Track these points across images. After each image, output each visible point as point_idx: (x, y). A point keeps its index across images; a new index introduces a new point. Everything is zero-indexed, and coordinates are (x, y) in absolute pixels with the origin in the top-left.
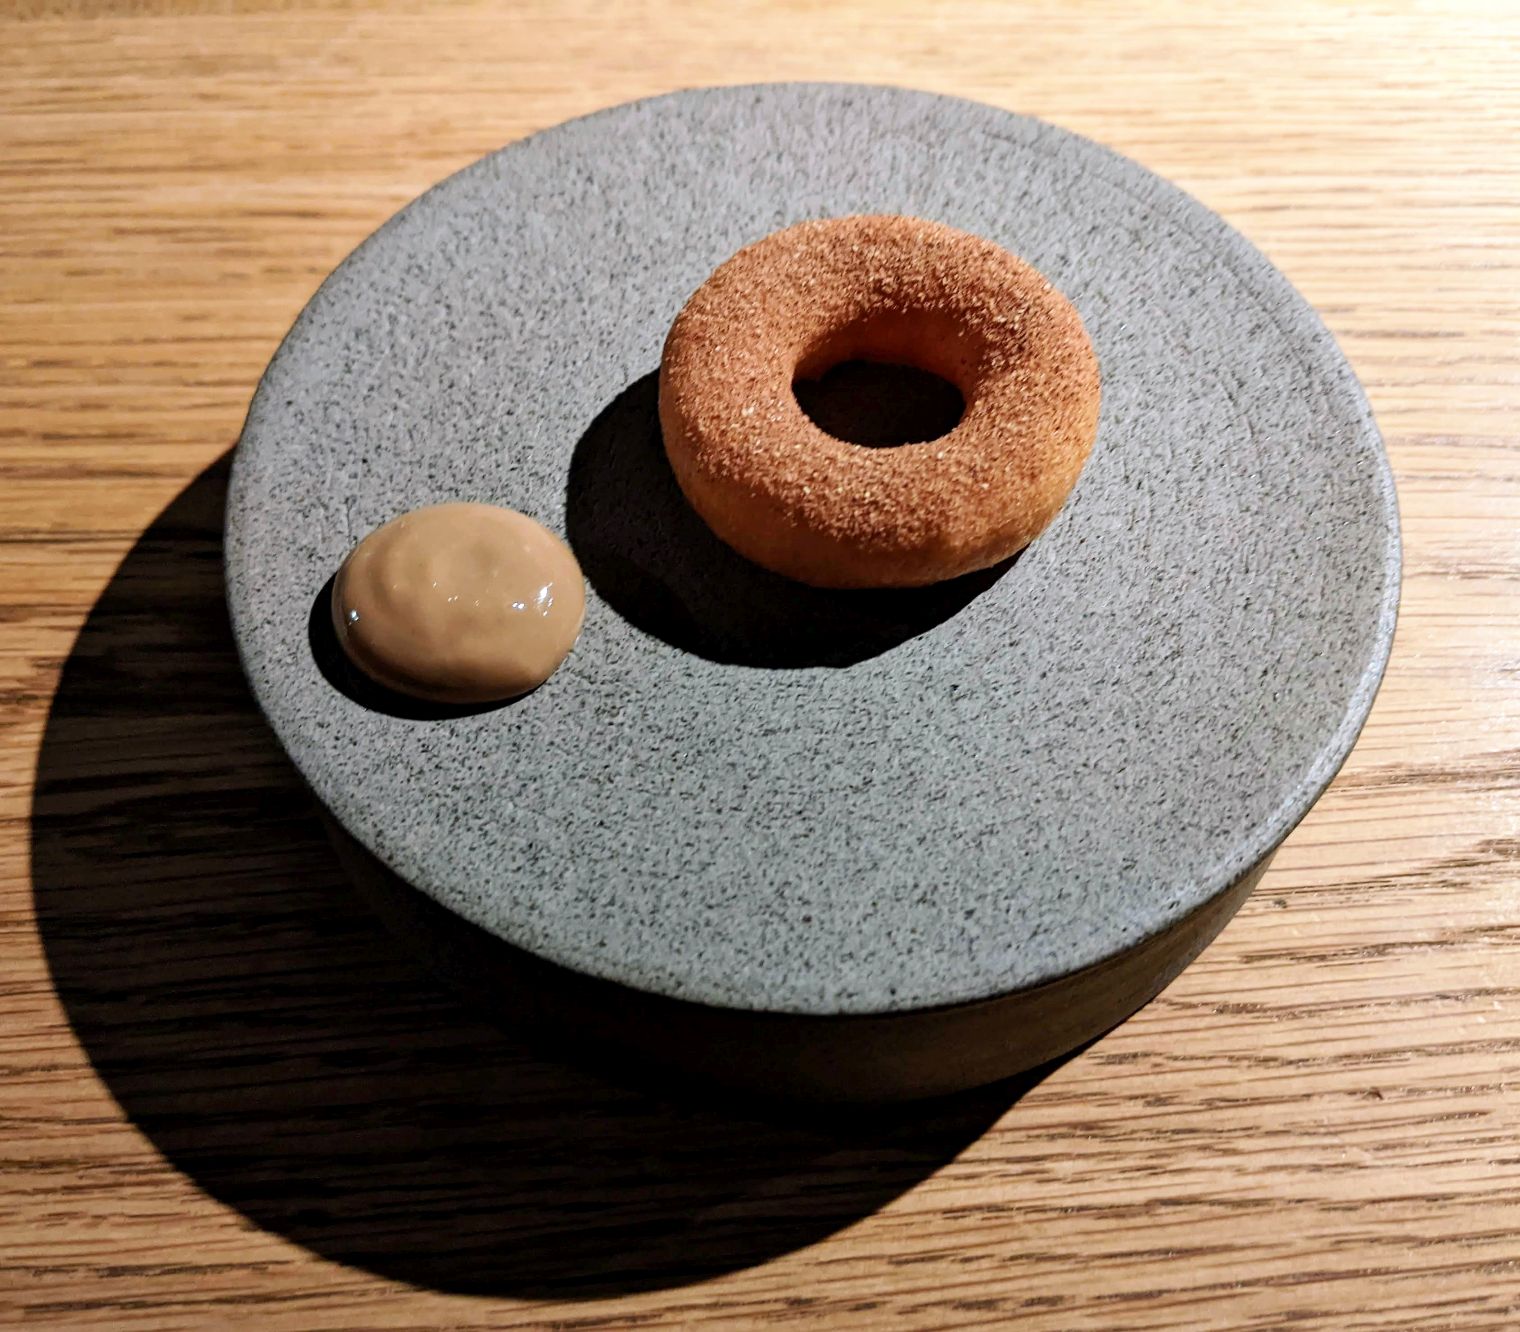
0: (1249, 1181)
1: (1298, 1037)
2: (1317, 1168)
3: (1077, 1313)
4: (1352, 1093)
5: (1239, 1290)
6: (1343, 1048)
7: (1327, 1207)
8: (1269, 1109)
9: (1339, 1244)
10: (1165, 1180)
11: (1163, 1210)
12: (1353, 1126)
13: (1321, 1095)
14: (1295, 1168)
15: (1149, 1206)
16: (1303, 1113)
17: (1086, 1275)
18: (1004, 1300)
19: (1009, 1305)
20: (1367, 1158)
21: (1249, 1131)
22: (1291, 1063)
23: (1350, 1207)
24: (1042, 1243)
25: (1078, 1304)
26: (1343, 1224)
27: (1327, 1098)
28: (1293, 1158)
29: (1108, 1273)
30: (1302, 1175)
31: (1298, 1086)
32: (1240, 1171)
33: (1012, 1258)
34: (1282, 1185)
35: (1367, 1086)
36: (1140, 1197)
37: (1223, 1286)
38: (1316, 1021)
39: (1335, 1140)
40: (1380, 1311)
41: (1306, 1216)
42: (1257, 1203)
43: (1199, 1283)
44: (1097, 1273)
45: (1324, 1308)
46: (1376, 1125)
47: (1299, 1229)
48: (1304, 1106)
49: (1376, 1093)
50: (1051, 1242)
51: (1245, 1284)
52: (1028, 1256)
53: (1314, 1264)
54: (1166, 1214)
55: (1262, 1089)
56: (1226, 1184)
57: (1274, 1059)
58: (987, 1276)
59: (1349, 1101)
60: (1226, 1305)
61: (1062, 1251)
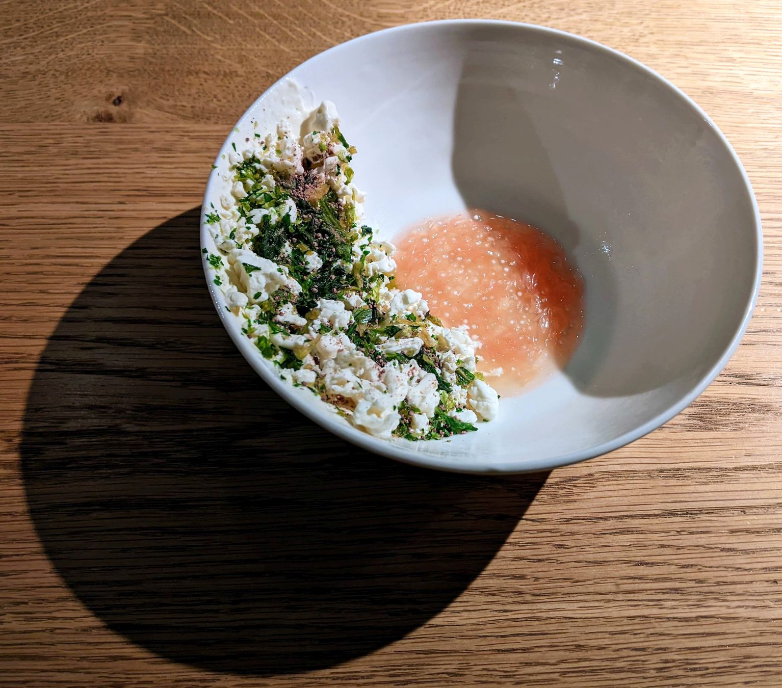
0: (731, 611)
1: (749, 561)
2: (754, 607)
3: (673, 653)
4: (767, 581)
5: (728, 648)
6: (765, 565)
7: (758, 620)
8: (738, 586)
9: (762, 633)
10: (703, 609)
11: (702, 620)
12: (767, 593)
13: (756, 581)
14: (748, 607)
15: (697, 618)
16: (750, 588)
17: (676, 640)
18: (649, 648)
19: (650, 650)
20: (772, 604)
21: (732, 593)
22: (746, 570)
23: (766, 621)
24: (661, 629)
25: (673, 650)
26: (763, 627)
27: (758, 583)
28: (747, 603)
29: (682, 640)
30: (749, 610)
31: (748, 578)
32: (728, 607)
33: (651, 634)
34: (742, 612)
35: (772, 579)
36: (694, 615)
37: (722, 646)
38: (755, 555)
39: (761, 598)
40: (775, 657)
41: (751, 624)
42: (734, 618)
43: (714, 645)
44: (680, 640)
45: (756, 655)
46: (774, 593)
47: (748, 628)
48: (750, 585)
49: (775, 582)
50: (663, 629)
51: (729, 646)
52: (657, 633)
53: (753, 640)
54: (703, 621)
55: (736, 579)
56: (723, 611)
57: (740, 568)
58: (642, 640)
59: (766, 584)
60: (723, 653)
61: (668, 632)
